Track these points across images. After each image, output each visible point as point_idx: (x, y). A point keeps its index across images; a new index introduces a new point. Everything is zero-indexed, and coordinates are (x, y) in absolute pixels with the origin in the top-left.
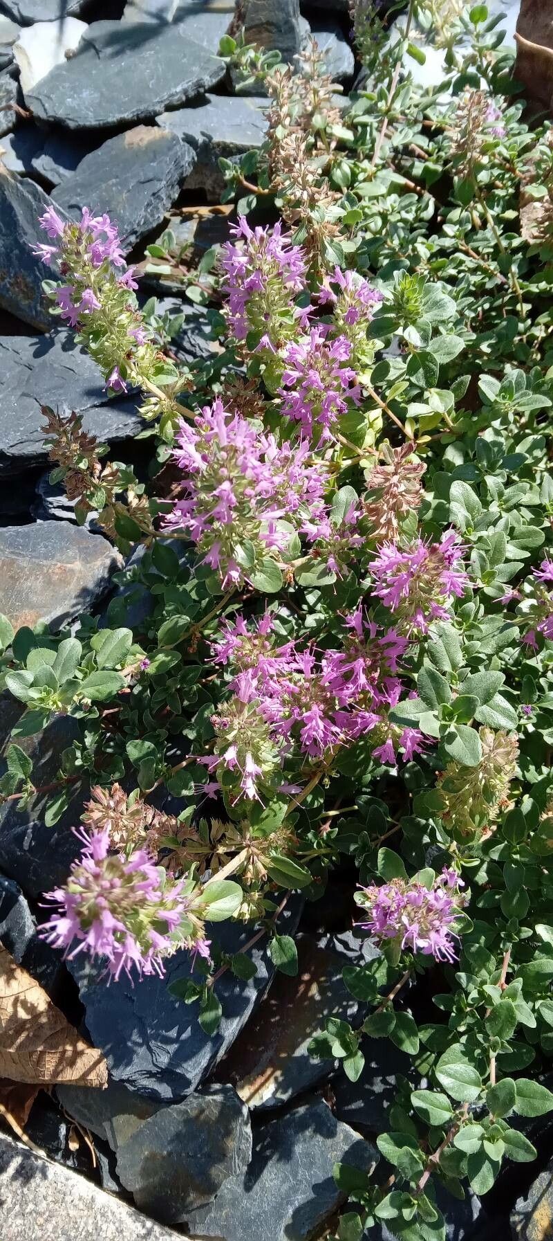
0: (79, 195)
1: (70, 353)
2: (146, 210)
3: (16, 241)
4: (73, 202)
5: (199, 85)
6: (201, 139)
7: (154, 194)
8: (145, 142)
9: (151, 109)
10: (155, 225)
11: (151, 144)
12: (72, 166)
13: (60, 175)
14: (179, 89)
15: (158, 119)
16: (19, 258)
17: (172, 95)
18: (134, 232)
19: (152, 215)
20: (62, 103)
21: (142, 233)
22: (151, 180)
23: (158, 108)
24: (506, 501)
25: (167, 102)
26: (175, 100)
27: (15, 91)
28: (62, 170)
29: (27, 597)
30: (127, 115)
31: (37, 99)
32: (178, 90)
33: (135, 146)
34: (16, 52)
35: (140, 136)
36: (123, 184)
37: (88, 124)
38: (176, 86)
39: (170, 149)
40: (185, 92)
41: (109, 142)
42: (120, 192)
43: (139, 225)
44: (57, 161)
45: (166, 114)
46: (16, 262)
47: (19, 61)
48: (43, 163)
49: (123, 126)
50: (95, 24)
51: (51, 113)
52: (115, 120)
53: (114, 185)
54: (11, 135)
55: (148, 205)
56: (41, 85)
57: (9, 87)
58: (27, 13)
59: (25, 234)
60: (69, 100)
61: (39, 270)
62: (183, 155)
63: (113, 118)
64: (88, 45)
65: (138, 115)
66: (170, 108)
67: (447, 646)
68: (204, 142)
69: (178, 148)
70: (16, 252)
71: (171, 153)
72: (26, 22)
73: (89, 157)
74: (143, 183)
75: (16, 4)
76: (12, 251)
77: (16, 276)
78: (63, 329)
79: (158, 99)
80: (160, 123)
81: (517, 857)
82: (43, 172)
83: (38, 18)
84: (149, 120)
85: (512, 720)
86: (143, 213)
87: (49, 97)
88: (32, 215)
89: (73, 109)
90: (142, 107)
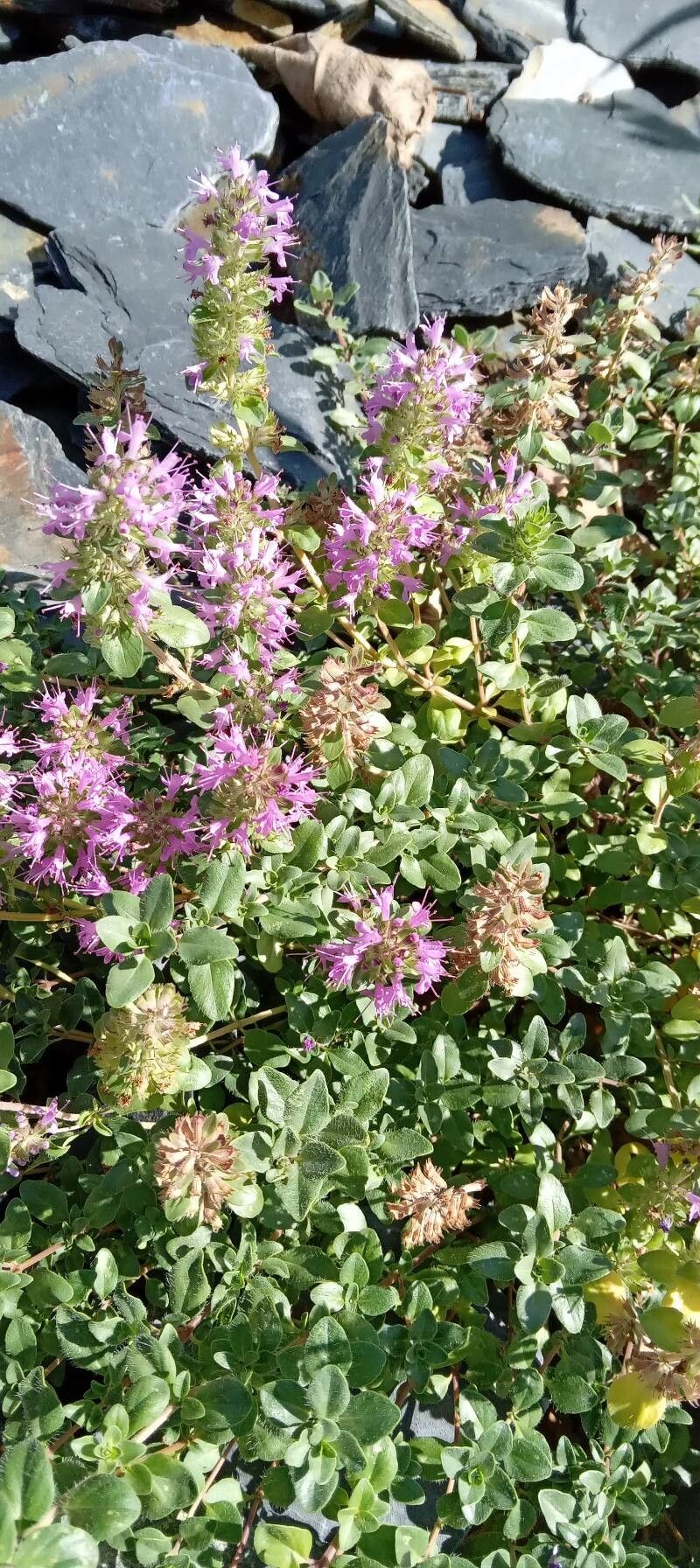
0: (448, 227)
1: (282, 357)
2: (492, 291)
3: (344, 219)
4: (435, 230)
5: (665, 221)
6: (612, 270)
7: (512, 283)
8: (554, 230)
9: (593, 204)
10: (487, 313)
11: (559, 236)
12: (473, 198)
13: (456, 198)
14: (640, 208)
15: (592, 221)
16: (332, 238)
17: (628, 209)
18: (461, 303)
19: (493, 302)
20: (521, 133)
21: (468, 311)
22: (520, 267)
23: (599, 209)
24: (458, 820)
25: (614, 211)
26: (626, 216)
27: (498, 89)
28: (462, 195)
29: (16, 537)
30: (564, 192)
31: (507, 112)
32: (638, 208)
33: (542, 225)
34: (533, 54)
35: (558, 222)
36: (494, 250)
37: (521, 170)
38: (639, 203)
39: (567, 254)
40: (644, 216)
41: (525, 203)
42: (484, 255)
43: (472, 299)
44: (468, 183)
45: (605, 222)
46: (326, 238)
47: (529, 65)
48: (453, 177)
49: (551, 199)
50: (640, 90)
51: (502, 134)
52: (549, 186)
53: (485, 244)
54: (459, 129)
55: (498, 289)
56: (524, 103)
57: (496, 82)
58: (586, 29)
59: (356, 218)
60: (531, 135)
61: (338, 263)
62: (574, 269)
63: (550, 183)
64: (612, 106)
65: (574, 200)
66: (614, 219)
67: (228, 883)
68: (612, 277)
69: (574, 258)
70: (335, 229)
71: (564, 258)
72: (576, 36)
73: (496, 202)
74: (512, 264)
75: (585, 14)
76: (332, 224)
77: (315, 252)
78: (303, 333)
79: (609, 201)
80: (589, 225)
81: (140, 1162)
82: (444, 183)
83: (590, 41)
84: (582, 215)
85: (219, 1010)
86: (486, 292)
87: (517, 119)
88: (377, 207)
89: (524, 145)
90: (587, 196)
